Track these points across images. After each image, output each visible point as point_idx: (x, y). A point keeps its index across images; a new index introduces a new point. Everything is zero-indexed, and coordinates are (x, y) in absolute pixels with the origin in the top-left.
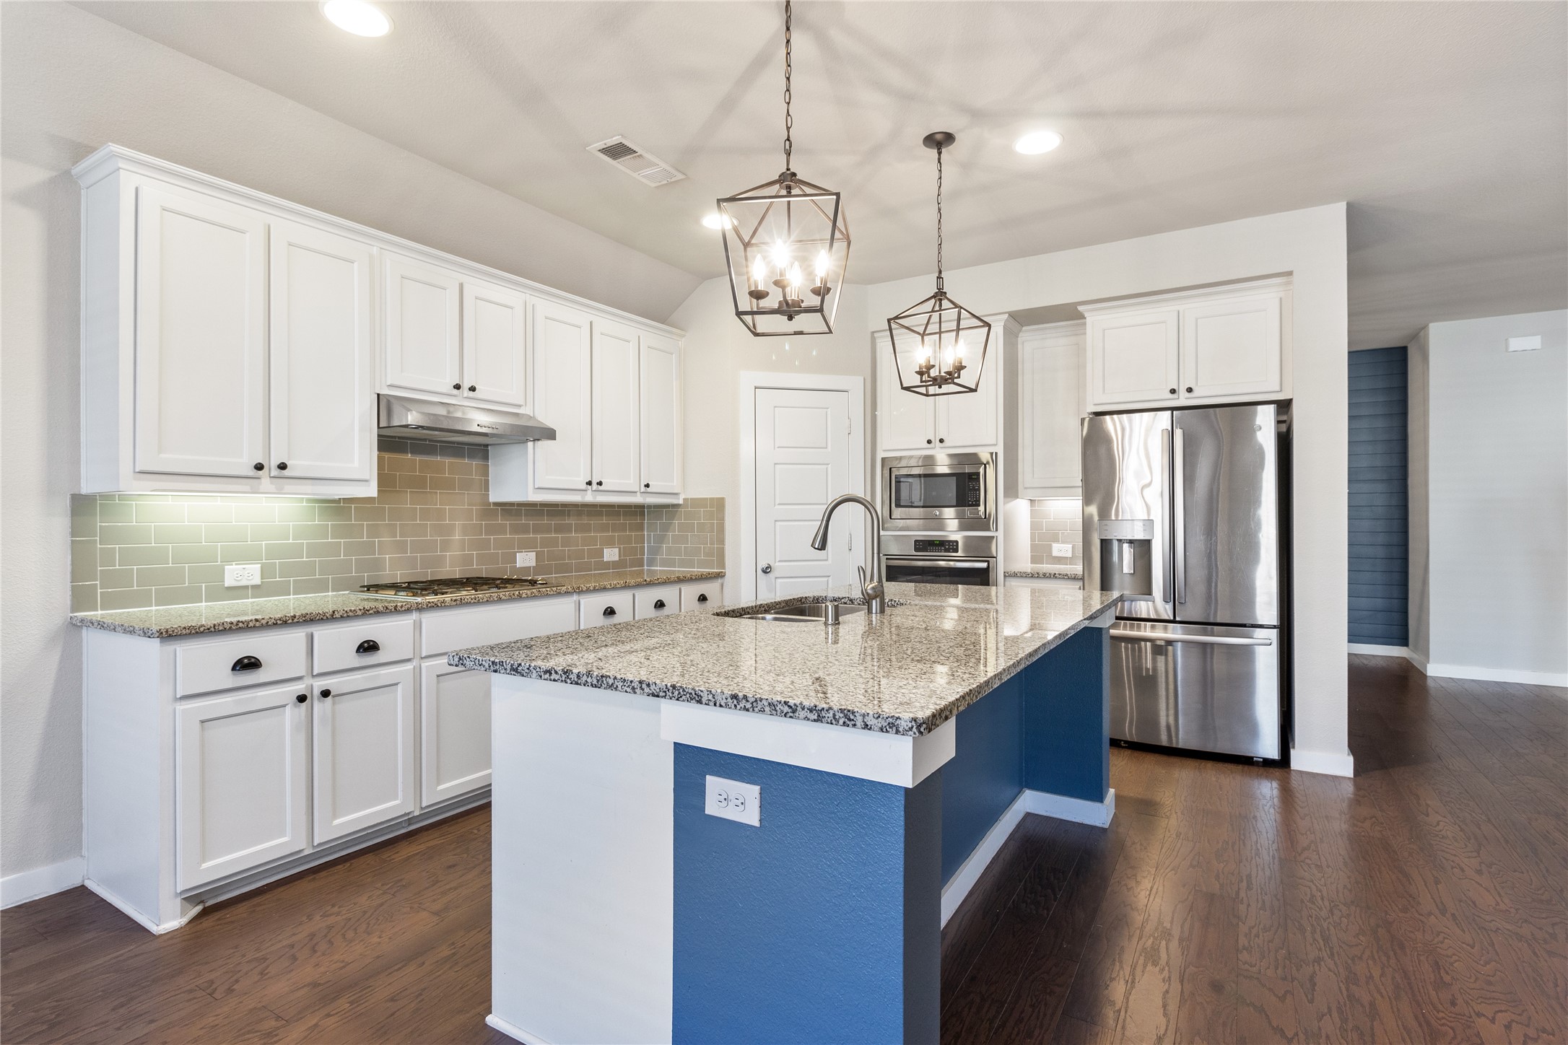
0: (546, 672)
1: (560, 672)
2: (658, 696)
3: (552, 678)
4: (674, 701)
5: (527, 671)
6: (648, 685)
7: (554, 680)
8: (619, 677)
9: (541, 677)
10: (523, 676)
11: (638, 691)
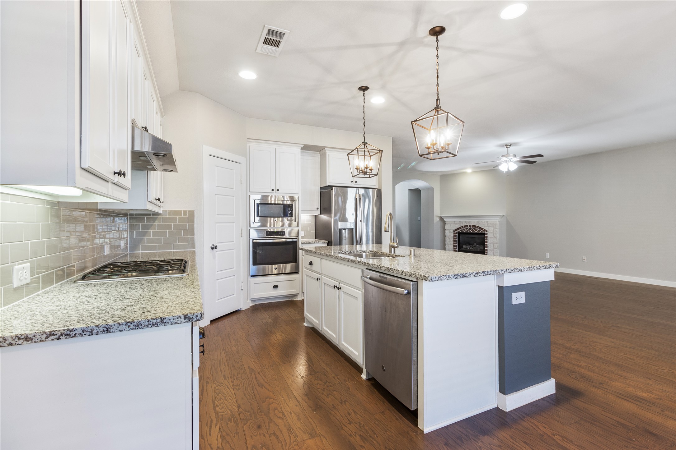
0: (476, 274)
1: (481, 273)
2: (511, 272)
3: (479, 275)
4: (515, 273)
5: (469, 275)
6: (508, 270)
7: (479, 276)
8: (500, 269)
9: (474, 276)
10: (467, 277)
11: (506, 272)
